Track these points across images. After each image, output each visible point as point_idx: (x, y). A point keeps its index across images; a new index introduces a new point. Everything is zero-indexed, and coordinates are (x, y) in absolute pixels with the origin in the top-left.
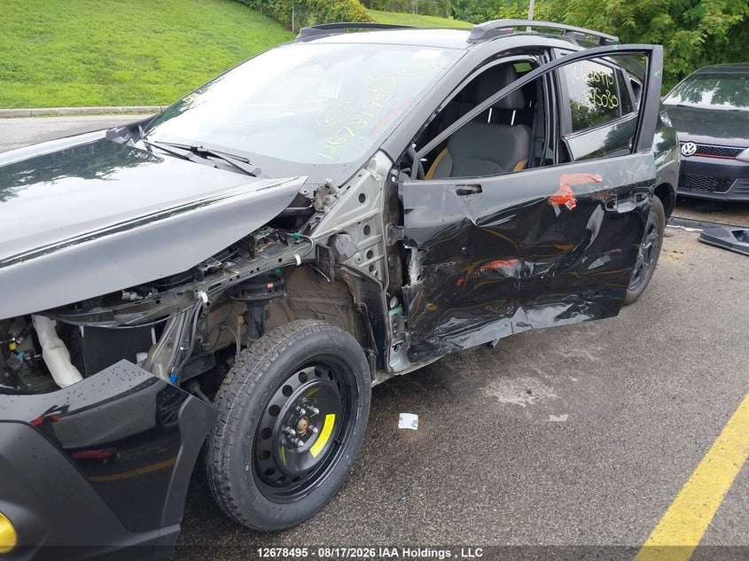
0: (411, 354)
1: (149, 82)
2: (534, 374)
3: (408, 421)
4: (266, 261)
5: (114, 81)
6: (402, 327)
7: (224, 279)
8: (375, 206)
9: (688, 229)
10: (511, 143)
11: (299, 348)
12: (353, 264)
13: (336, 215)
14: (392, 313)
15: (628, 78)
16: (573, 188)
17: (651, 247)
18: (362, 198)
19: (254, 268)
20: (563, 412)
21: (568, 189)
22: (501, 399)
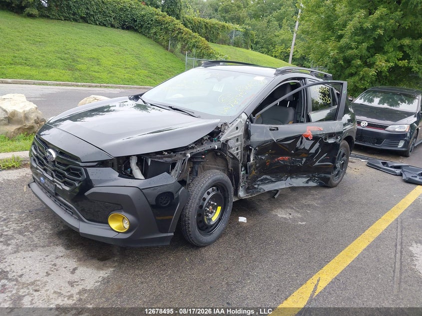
0: (247, 190)
1: (95, 71)
2: (292, 208)
3: (242, 219)
4: (207, 146)
5: (76, 69)
6: (245, 178)
7: (194, 151)
8: (241, 132)
9: (362, 160)
10: (288, 114)
11: (214, 178)
12: (232, 152)
13: (229, 133)
14: (242, 173)
15: (336, 91)
16: (311, 132)
17: (343, 163)
18: (237, 128)
19: (203, 148)
20: (304, 221)
21: (310, 132)
22: (279, 215)
